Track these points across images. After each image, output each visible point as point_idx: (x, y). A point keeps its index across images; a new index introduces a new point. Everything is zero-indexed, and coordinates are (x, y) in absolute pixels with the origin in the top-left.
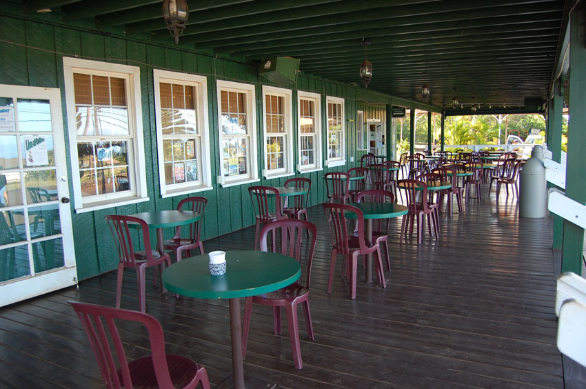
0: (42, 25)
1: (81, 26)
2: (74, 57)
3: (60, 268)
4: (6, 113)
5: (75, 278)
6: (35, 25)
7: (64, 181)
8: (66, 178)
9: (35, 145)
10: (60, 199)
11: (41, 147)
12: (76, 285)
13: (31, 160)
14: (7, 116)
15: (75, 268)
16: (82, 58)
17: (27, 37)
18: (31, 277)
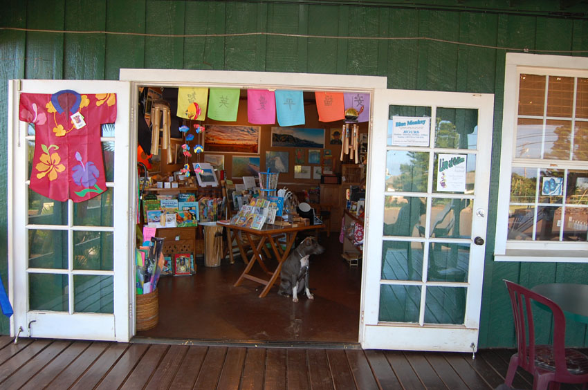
0: (483, 15)
1: (537, 9)
2: (523, 52)
3: (458, 326)
4: (421, 125)
5: (473, 344)
6: (472, 15)
7: (482, 215)
8: (485, 212)
9: (451, 166)
10: (473, 238)
11: (457, 169)
12: (472, 353)
13: (443, 184)
14: (422, 128)
15: (477, 332)
16: (534, 53)
17: (461, 31)
18: (419, 326)
